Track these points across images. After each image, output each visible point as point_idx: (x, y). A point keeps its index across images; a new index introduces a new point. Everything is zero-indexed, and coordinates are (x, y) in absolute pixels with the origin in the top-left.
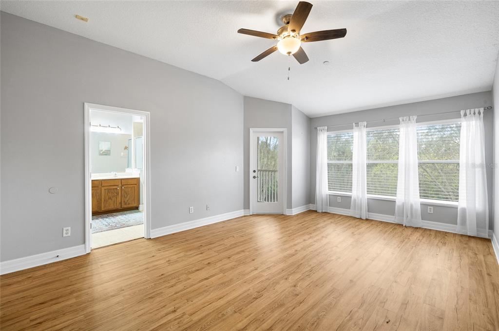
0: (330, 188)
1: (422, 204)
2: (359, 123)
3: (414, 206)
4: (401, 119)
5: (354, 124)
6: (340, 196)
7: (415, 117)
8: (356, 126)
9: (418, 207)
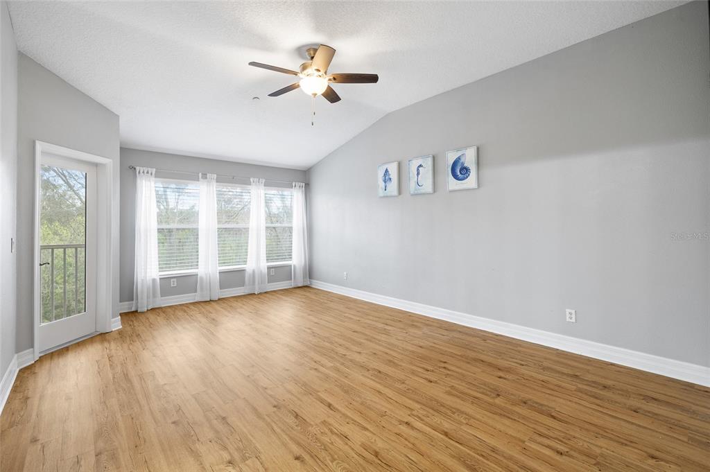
0: (162, 268)
1: (269, 268)
2: (208, 175)
3: (263, 271)
4: (251, 180)
5: (200, 174)
6: (175, 277)
7: (264, 181)
8: (202, 178)
9: (265, 271)
